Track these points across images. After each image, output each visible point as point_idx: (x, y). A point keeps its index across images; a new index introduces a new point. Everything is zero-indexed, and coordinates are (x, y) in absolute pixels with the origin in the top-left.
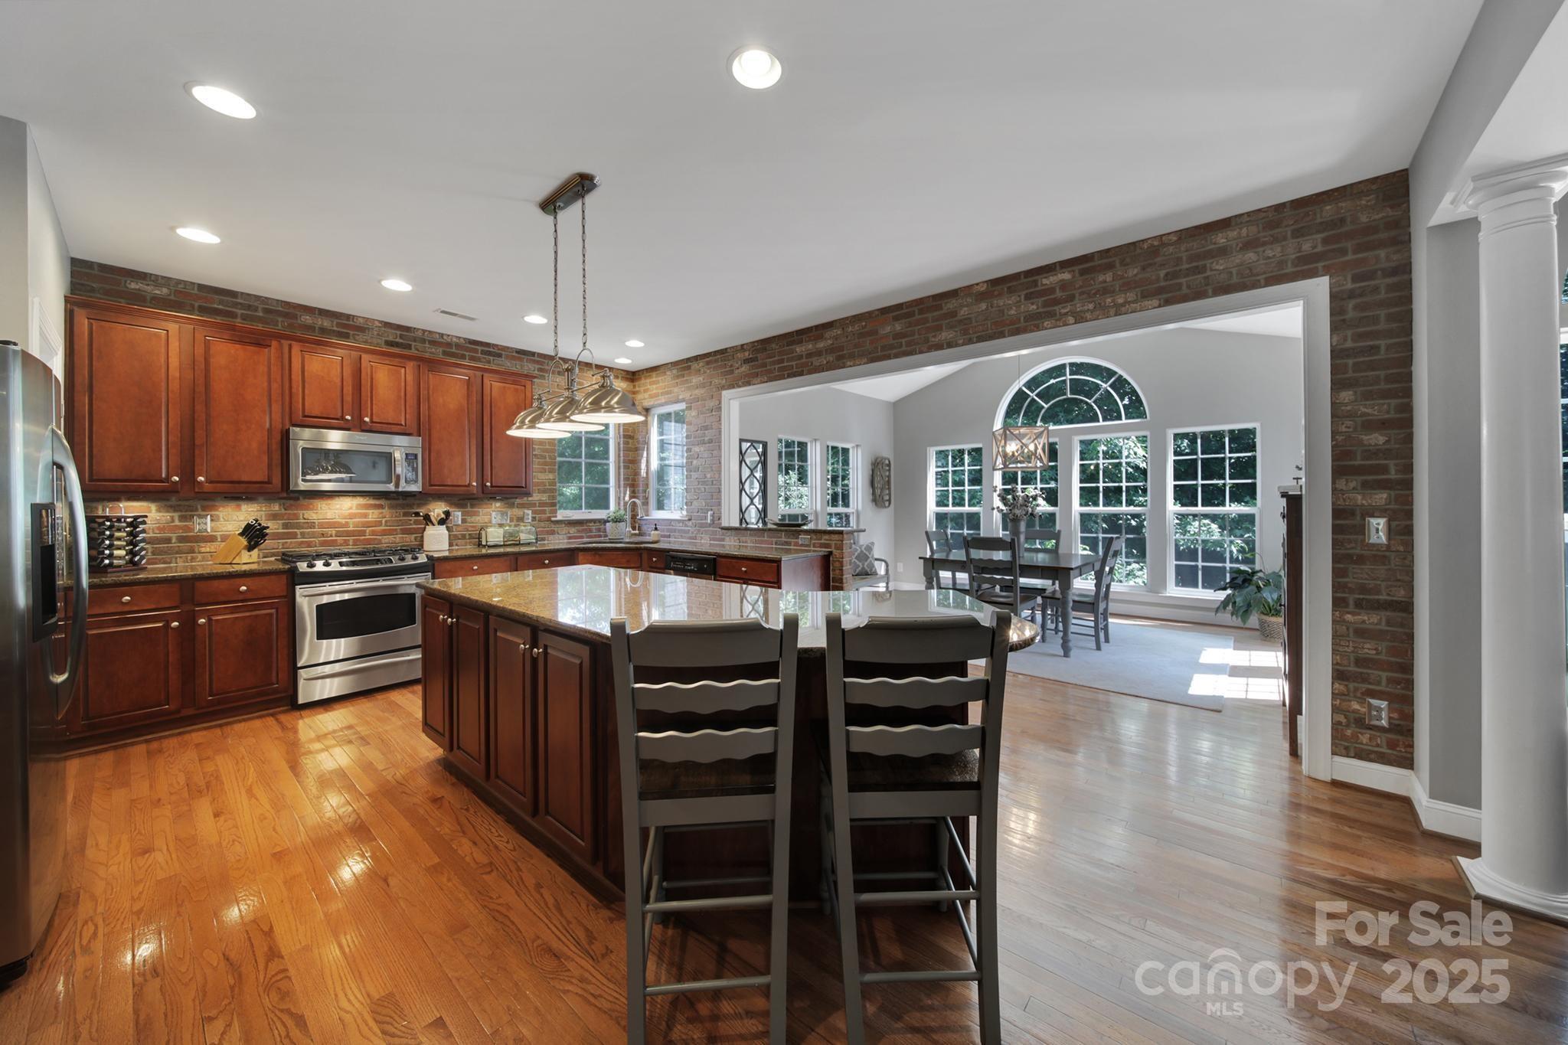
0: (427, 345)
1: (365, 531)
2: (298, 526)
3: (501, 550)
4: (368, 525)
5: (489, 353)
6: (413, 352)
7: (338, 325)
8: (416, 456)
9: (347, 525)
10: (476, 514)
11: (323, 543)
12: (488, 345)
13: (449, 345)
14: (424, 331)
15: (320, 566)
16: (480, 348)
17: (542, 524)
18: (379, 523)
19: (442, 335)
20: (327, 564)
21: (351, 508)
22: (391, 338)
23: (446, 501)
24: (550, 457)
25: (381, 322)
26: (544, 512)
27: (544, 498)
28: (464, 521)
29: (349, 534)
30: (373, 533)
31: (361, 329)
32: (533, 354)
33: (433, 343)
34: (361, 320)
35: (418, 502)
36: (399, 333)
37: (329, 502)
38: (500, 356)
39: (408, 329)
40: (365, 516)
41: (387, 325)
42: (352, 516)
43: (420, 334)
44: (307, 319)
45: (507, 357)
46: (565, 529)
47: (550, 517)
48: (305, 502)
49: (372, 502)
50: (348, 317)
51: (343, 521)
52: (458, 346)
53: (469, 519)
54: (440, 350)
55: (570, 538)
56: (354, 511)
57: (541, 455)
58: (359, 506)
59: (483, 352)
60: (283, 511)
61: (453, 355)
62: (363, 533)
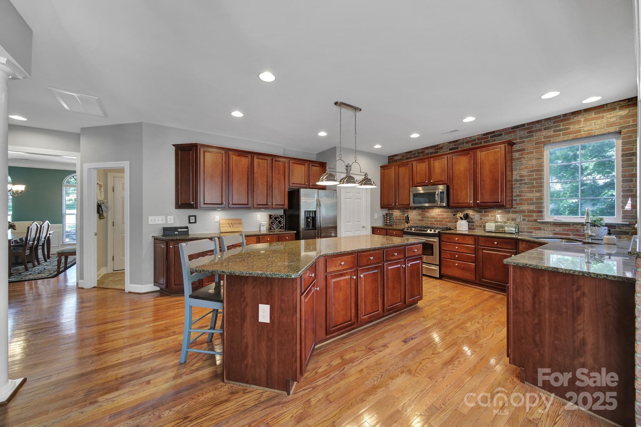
0: (465, 144)
1: (443, 221)
2: (425, 217)
3: (494, 235)
4: (443, 218)
5: (495, 136)
6: (460, 149)
7: (435, 149)
8: (444, 192)
9: (437, 218)
10: (487, 216)
11: (431, 224)
12: (494, 132)
13: (474, 140)
14: (463, 139)
15: (429, 232)
16: (489, 136)
17: (531, 223)
18: (447, 218)
19: (471, 137)
20: (431, 231)
21: (438, 212)
22: (451, 147)
23: (472, 210)
24: (537, 183)
25: (447, 143)
26: (532, 216)
27: (532, 207)
28: (481, 219)
29: (438, 221)
30: (445, 221)
31: (441, 148)
32: (524, 125)
33: (467, 142)
34: (441, 145)
35: (461, 210)
36: (454, 144)
37: (433, 210)
38: (501, 135)
39: (457, 141)
40: (443, 215)
41: (450, 143)
42: (439, 215)
43: (462, 141)
44: (427, 151)
45: (505, 134)
46: (551, 228)
47: (537, 219)
48: (426, 210)
49: (445, 210)
50: (437, 145)
51: (436, 217)
52: (478, 139)
53: (483, 218)
54: (470, 144)
55: (555, 234)
56: (439, 213)
57: (529, 183)
58: (441, 212)
59: (491, 137)
60: (422, 213)
61: (476, 144)
62: (442, 221)
